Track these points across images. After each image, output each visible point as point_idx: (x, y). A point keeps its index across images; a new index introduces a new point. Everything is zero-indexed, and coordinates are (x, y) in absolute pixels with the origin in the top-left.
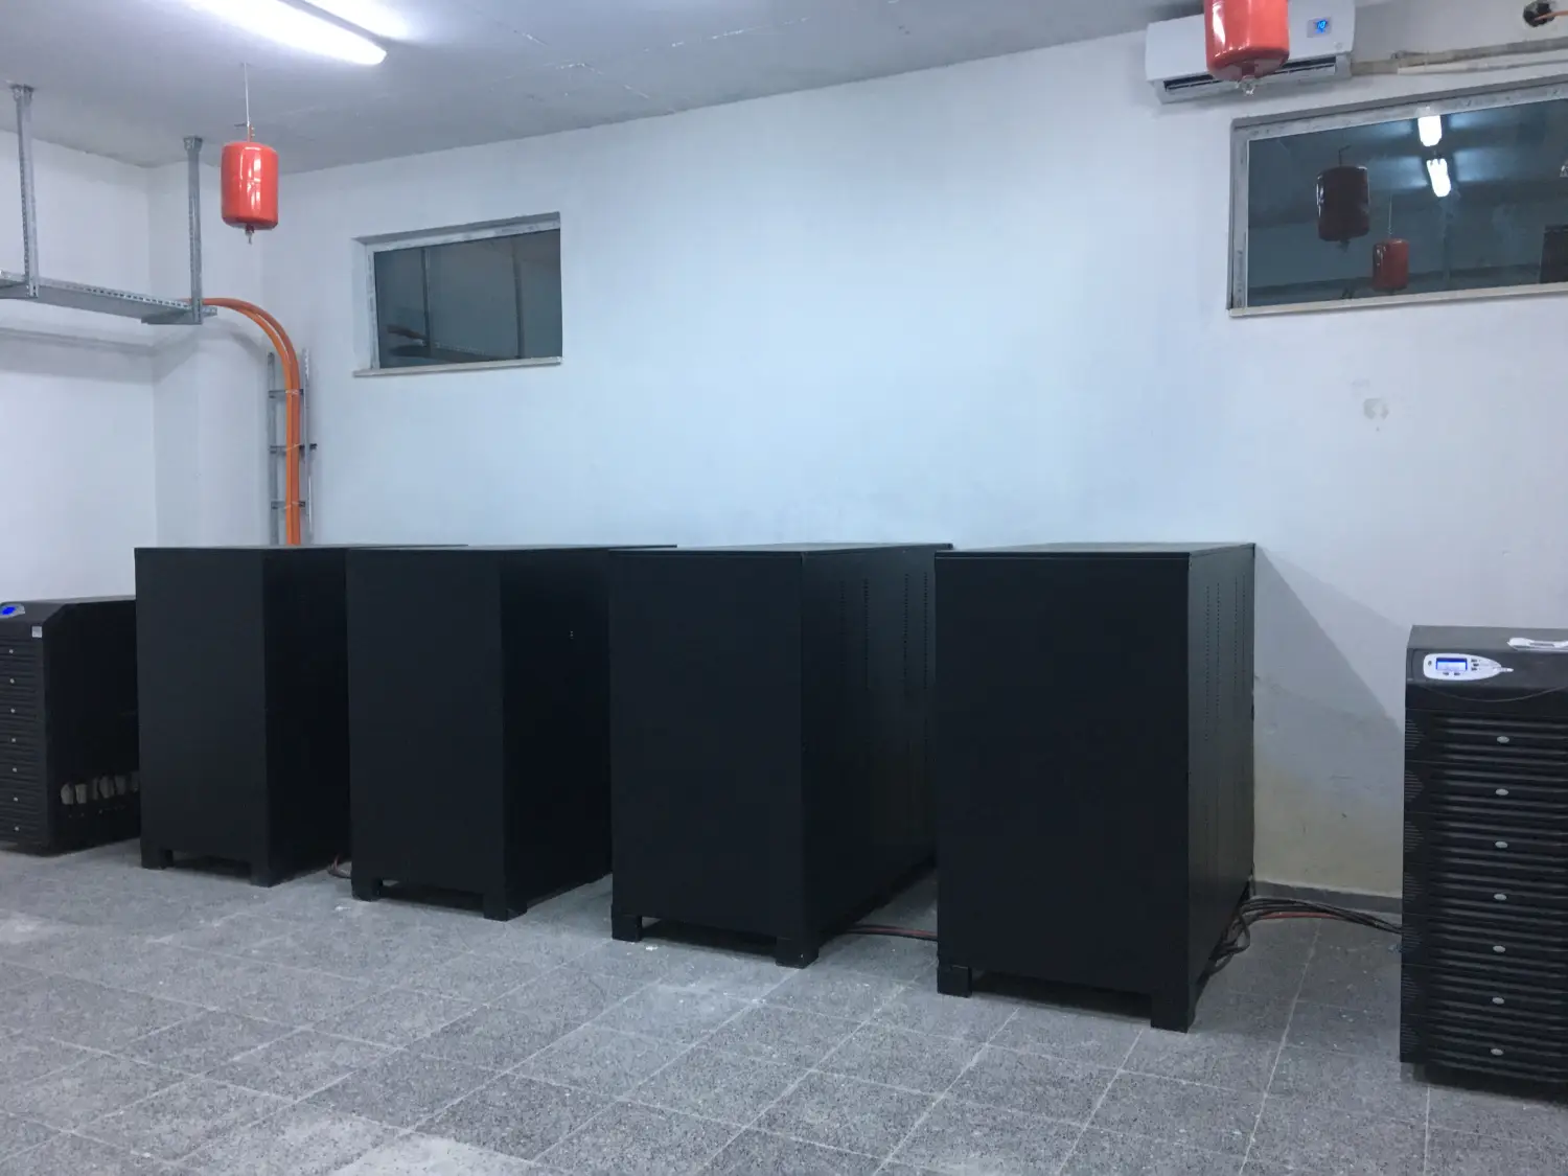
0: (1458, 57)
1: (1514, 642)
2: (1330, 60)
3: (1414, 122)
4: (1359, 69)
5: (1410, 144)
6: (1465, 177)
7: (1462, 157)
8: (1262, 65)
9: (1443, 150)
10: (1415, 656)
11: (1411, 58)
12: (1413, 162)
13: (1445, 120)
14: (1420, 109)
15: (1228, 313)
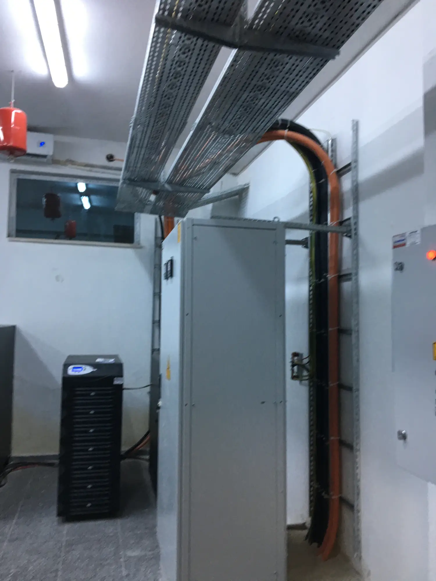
0: (87, 165)
1: (99, 360)
2: (45, 156)
3: (76, 184)
4: (55, 162)
5: (75, 190)
6: (95, 204)
7: (93, 197)
8: (17, 153)
9: (86, 194)
10: (66, 366)
11: (71, 162)
12: (77, 196)
13: (87, 185)
14: (78, 180)
15: (8, 239)
